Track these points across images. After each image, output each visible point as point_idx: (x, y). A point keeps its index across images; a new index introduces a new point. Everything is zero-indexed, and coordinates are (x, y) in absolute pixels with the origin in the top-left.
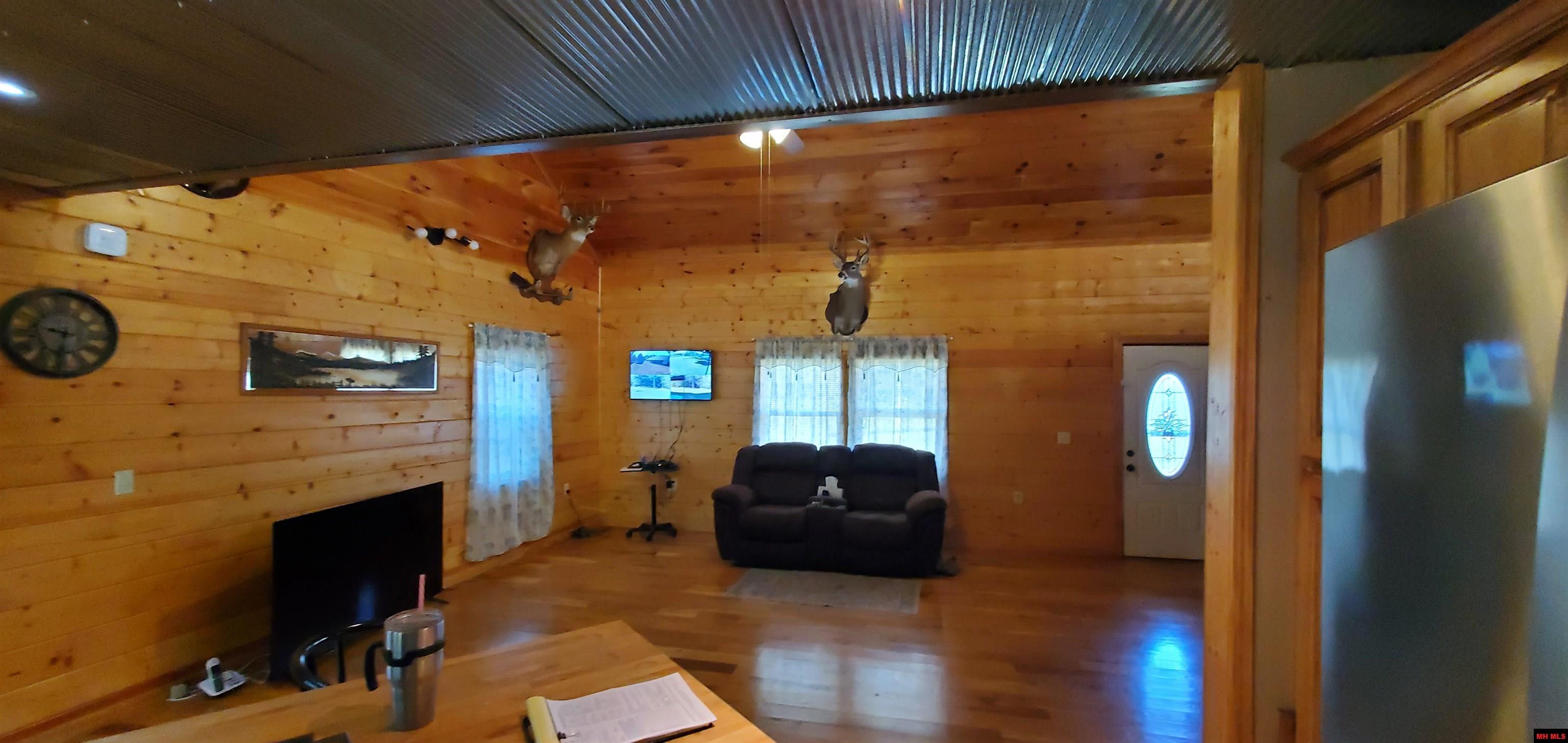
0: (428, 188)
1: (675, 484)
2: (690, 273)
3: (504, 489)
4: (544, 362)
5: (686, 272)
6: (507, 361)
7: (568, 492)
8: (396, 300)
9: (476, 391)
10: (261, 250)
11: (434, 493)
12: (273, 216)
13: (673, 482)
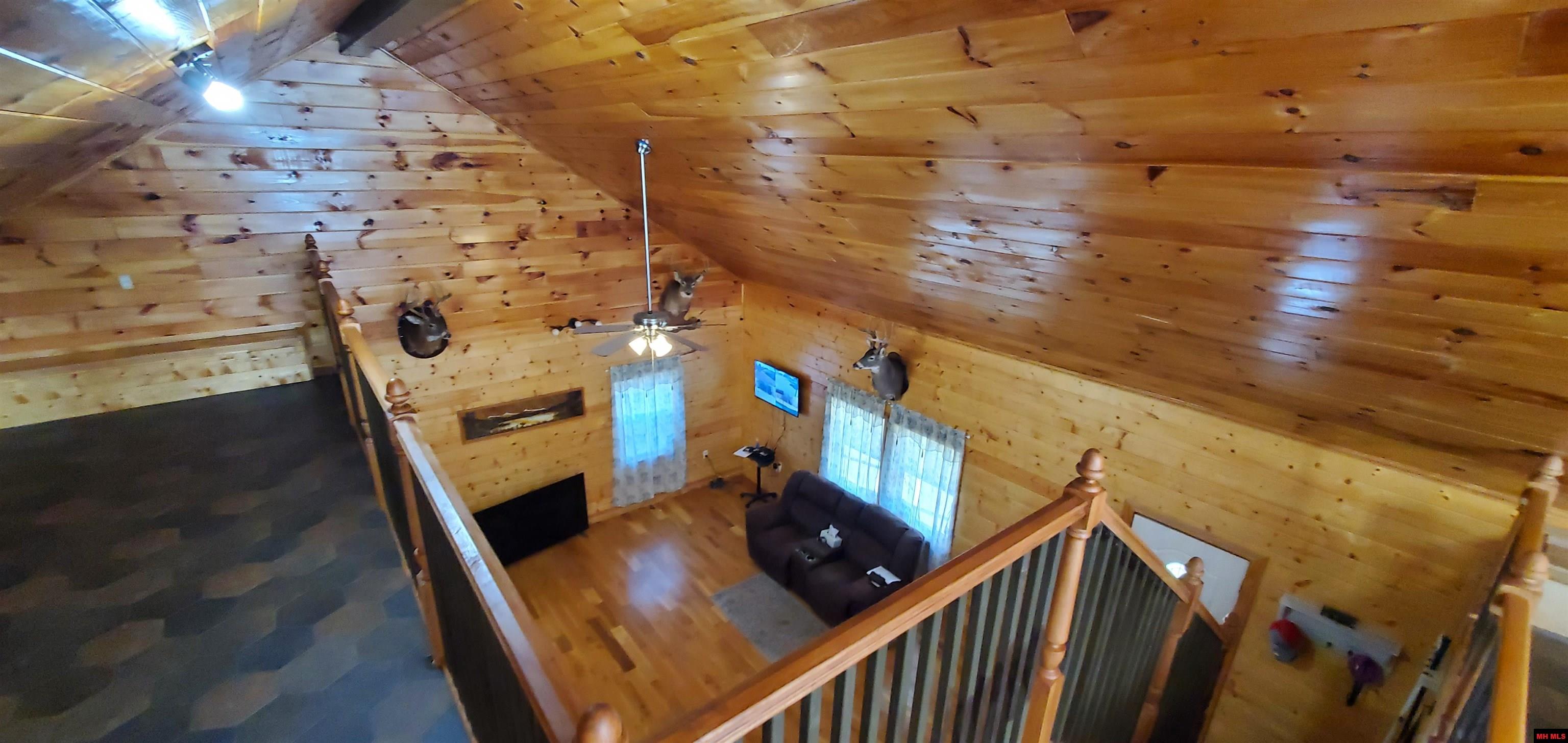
0: (565, 294)
1: (780, 467)
2: (793, 306)
3: (642, 463)
4: (677, 376)
5: (791, 305)
6: (641, 385)
7: (706, 456)
8: (549, 371)
9: (615, 410)
10: (461, 373)
11: (578, 481)
12: (465, 353)
13: (780, 465)
